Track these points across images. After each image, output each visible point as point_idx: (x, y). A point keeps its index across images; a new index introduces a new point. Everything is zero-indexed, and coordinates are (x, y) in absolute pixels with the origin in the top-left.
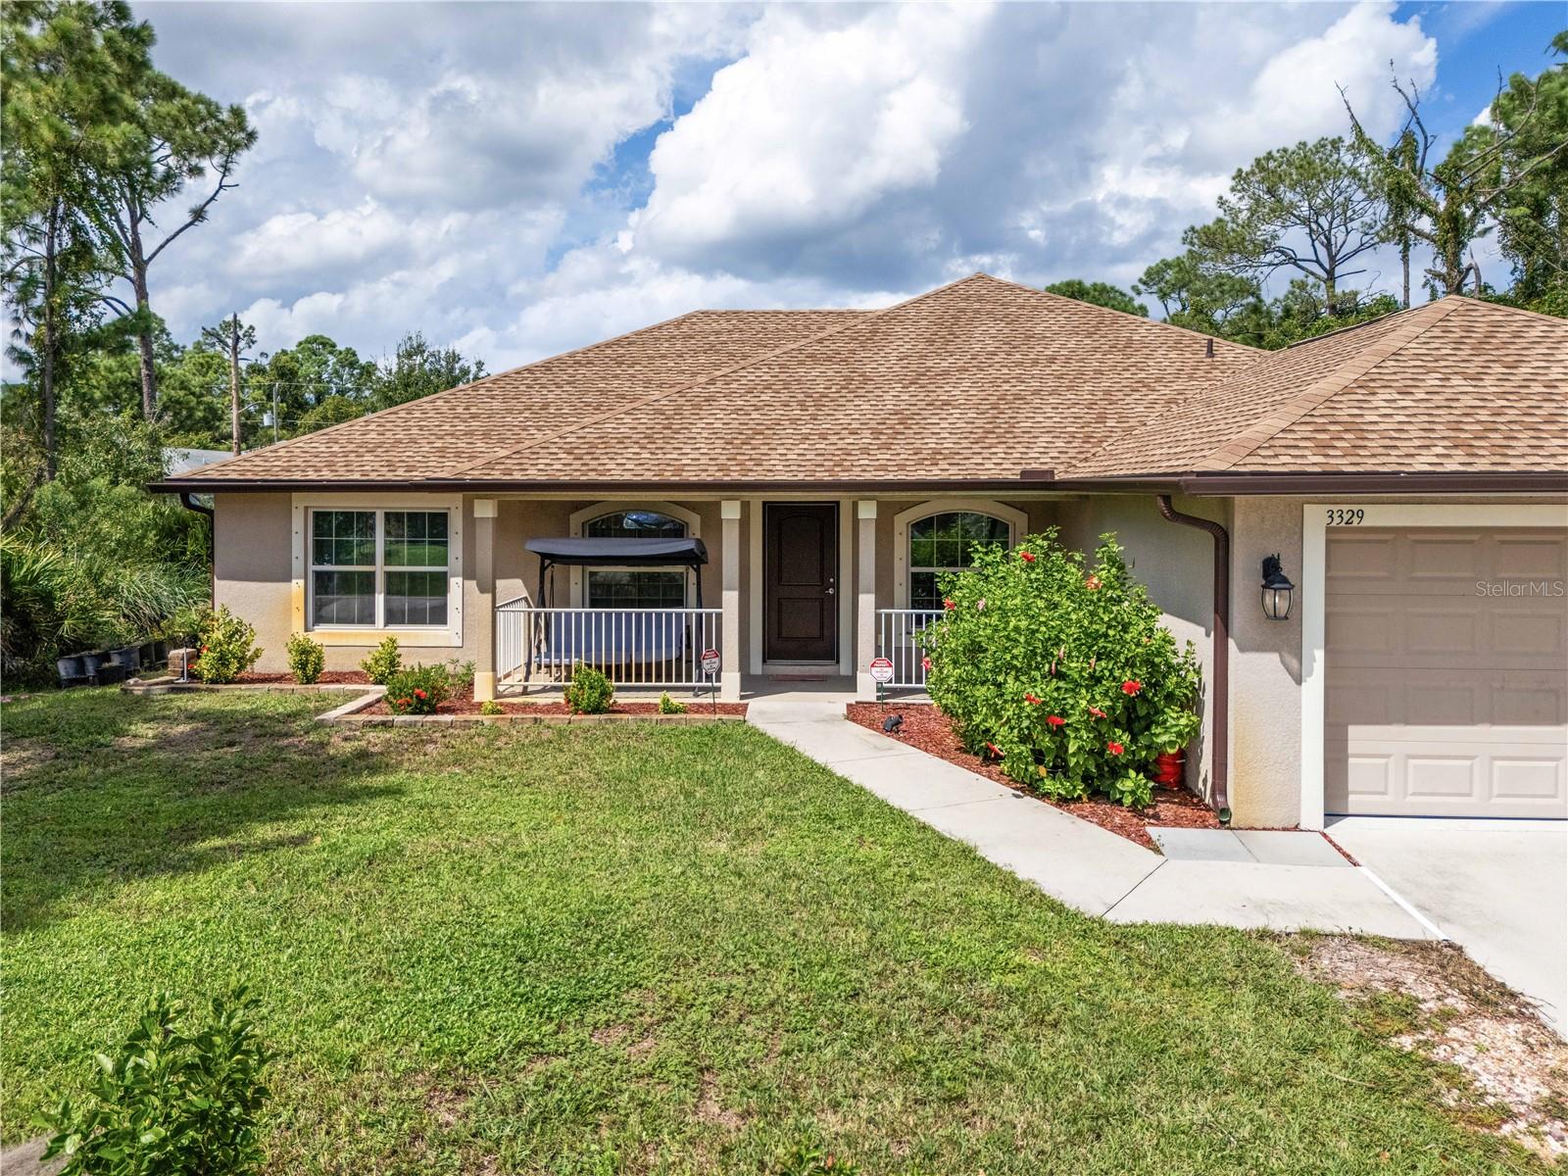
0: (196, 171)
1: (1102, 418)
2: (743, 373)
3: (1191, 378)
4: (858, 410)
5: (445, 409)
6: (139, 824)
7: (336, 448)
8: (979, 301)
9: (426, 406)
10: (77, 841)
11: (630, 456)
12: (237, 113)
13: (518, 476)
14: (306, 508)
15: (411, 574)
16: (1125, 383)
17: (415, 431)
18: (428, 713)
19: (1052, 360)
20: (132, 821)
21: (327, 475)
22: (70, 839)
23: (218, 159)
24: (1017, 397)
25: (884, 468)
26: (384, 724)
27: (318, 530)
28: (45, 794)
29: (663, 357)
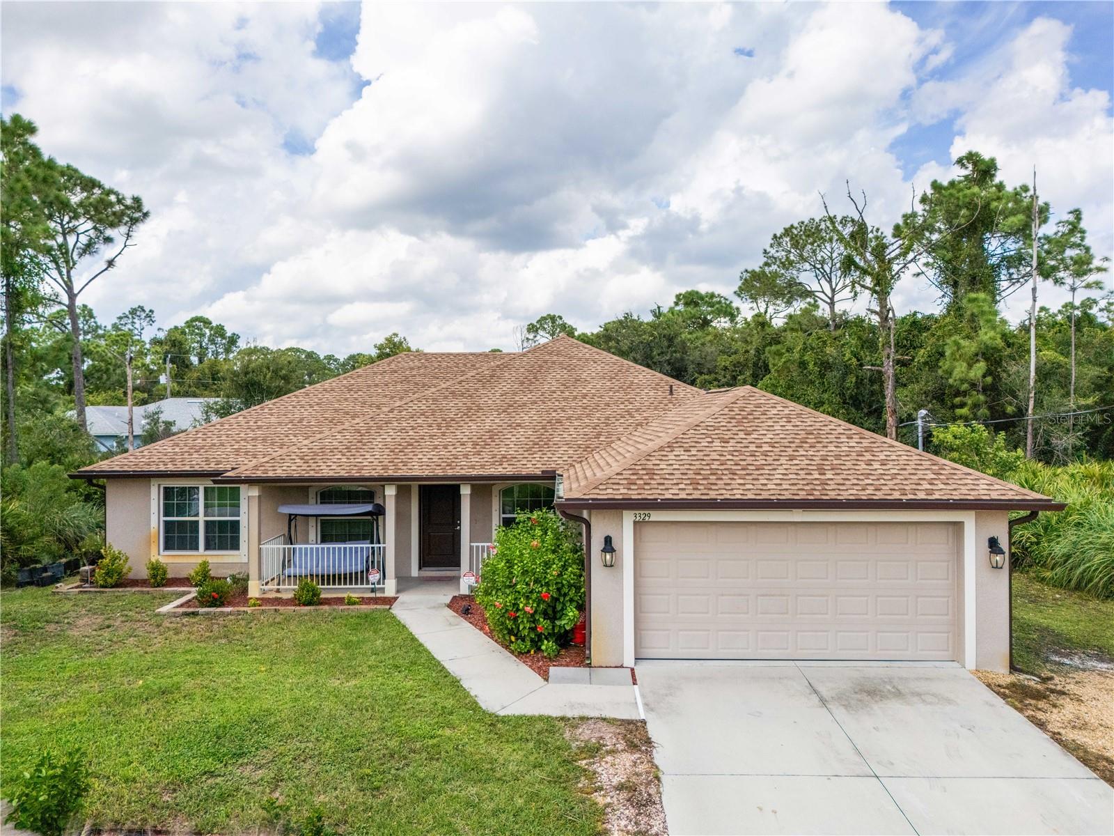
0: (108, 240)
1: (598, 435)
2: (411, 404)
3: (656, 409)
4: (471, 429)
5: (243, 423)
6: (56, 675)
7: (177, 450)
8: (557, 355)
9: (232, 421)
10: (25, 684)
11: (335, 460)
12: (137, 200)
13: (271, 474)
14: (159, 485)
15: (220, 522)
16: (619, 412)
17: (224, 438)
18: (220, 606)
19: (584, 396)
20: (53, 672)
21: (171, 467)
22: (21, 683)
23: (123, 229)
24: (559, 421)
25: (473, 467)
26: (193, 613)
27: (166, 498)
28: (9, 658)
29: (376, 385)
